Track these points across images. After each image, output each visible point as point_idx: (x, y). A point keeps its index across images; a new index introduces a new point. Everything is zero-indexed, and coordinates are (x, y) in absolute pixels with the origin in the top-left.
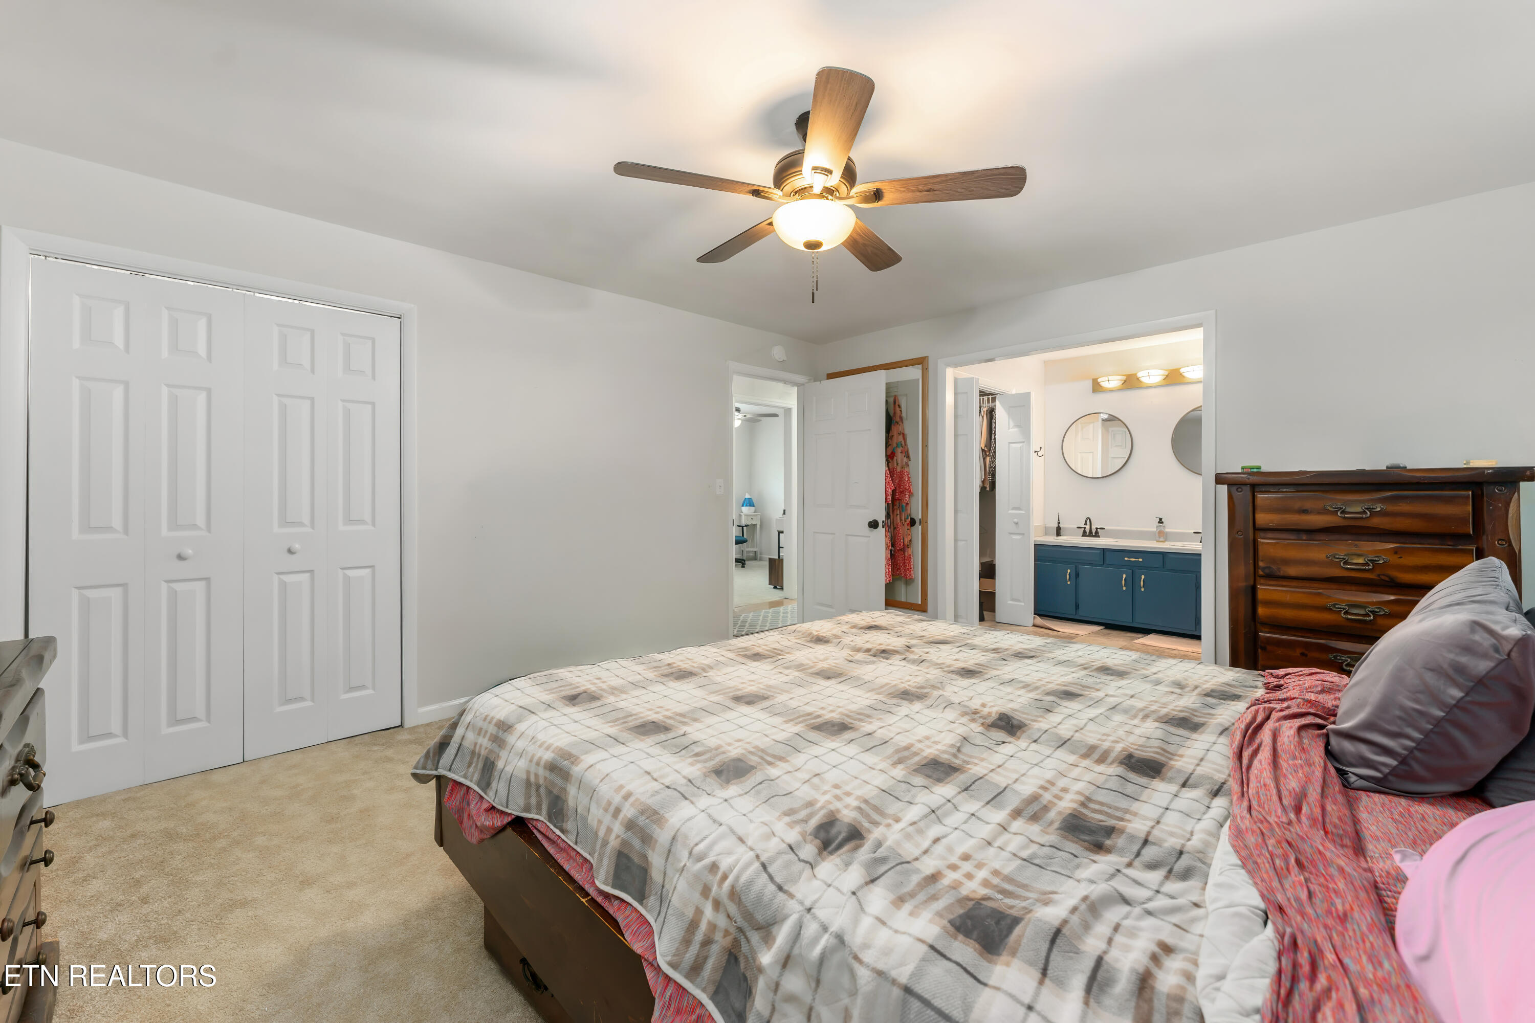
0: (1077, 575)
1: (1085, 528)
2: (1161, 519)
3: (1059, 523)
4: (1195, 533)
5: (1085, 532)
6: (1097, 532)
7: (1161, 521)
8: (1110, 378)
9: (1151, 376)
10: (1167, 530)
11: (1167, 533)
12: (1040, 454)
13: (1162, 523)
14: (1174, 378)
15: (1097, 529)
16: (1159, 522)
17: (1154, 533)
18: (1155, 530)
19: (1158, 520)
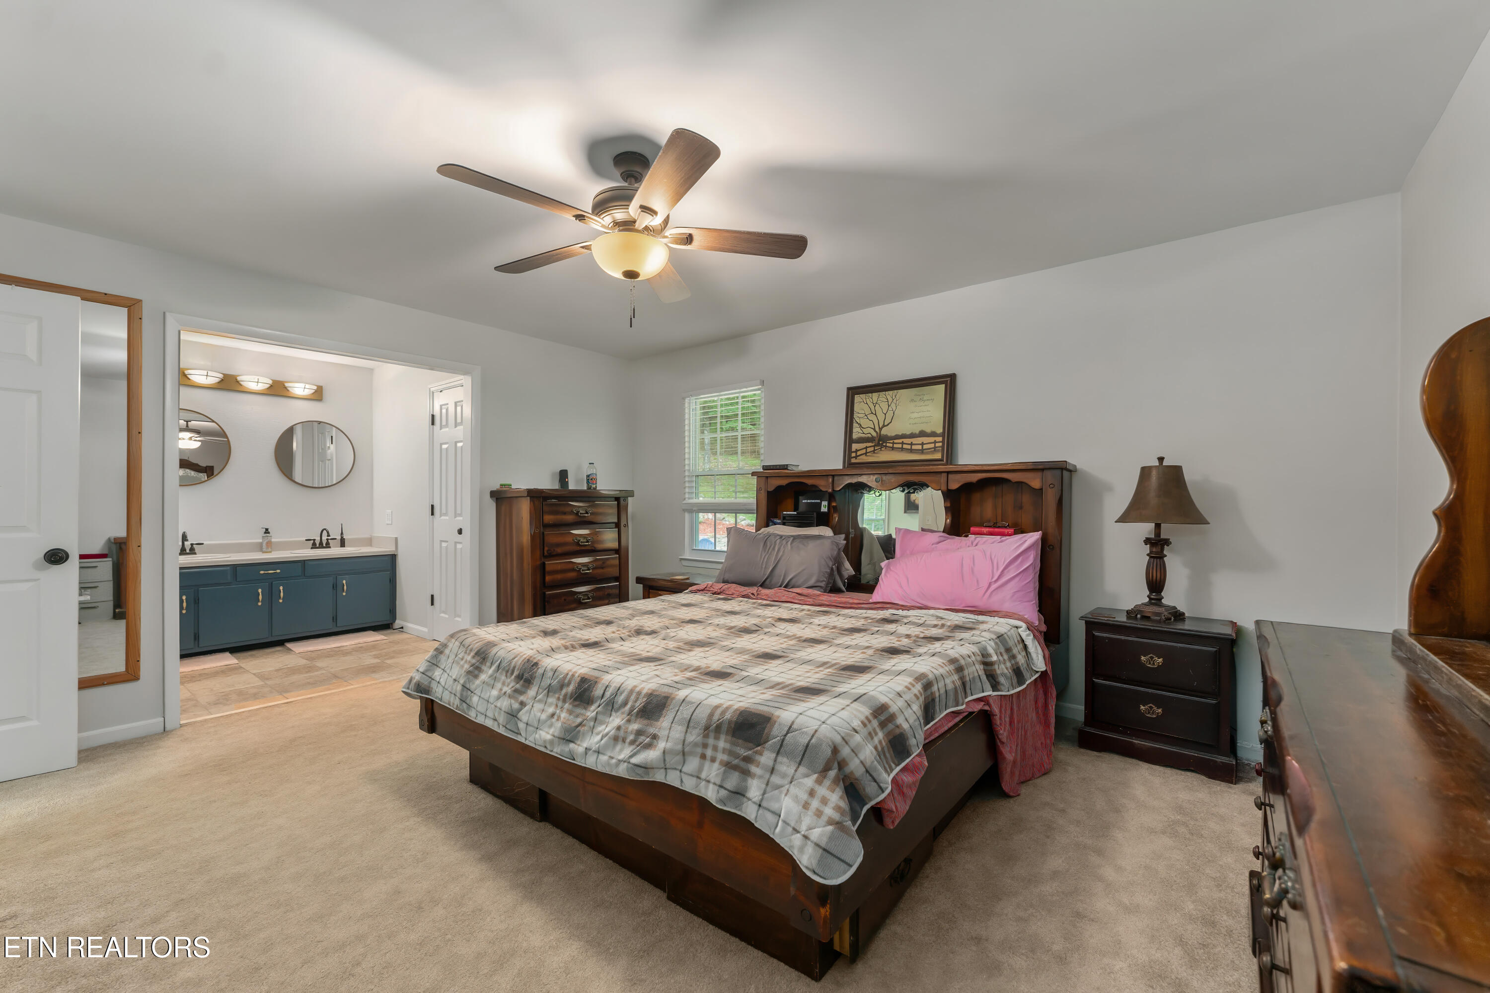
2: (267, 530)
4: (306, 540)
7: (267, 531)
8: (210, 373)
9: (254, 382)
10: (273, 540)
11: (272, 543)
13: (269, 533)
14: (277, 390)
15: (192, 545)
16: (265, 533)
17: (258, 544)
18: (259, 540)
19: (264, 530)
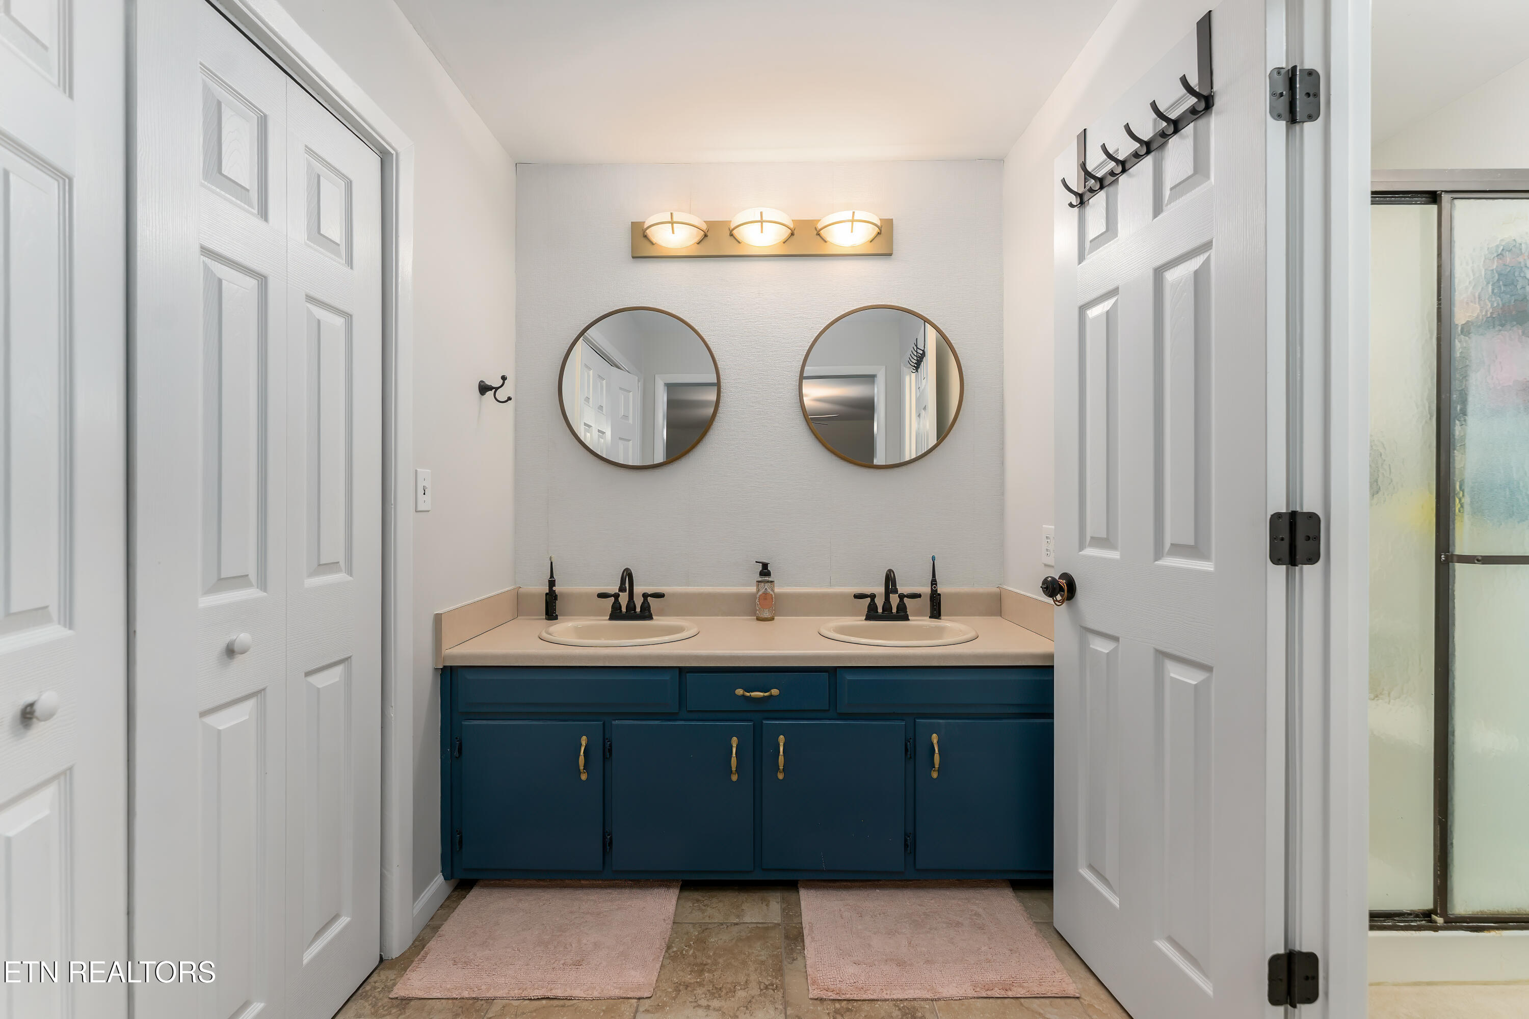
0: (607, 752)
1: (616, 596)
3: (552, 583)
5: (616, 607)
6: (646, 607)
7: (765, 571)
10: (777, 590)
11: (778, 596)
12: (502, 394)
13: (768, 573)
15: (645, 596)
16: (762, 573)
17: (752, 596)
18: (753, 589)
